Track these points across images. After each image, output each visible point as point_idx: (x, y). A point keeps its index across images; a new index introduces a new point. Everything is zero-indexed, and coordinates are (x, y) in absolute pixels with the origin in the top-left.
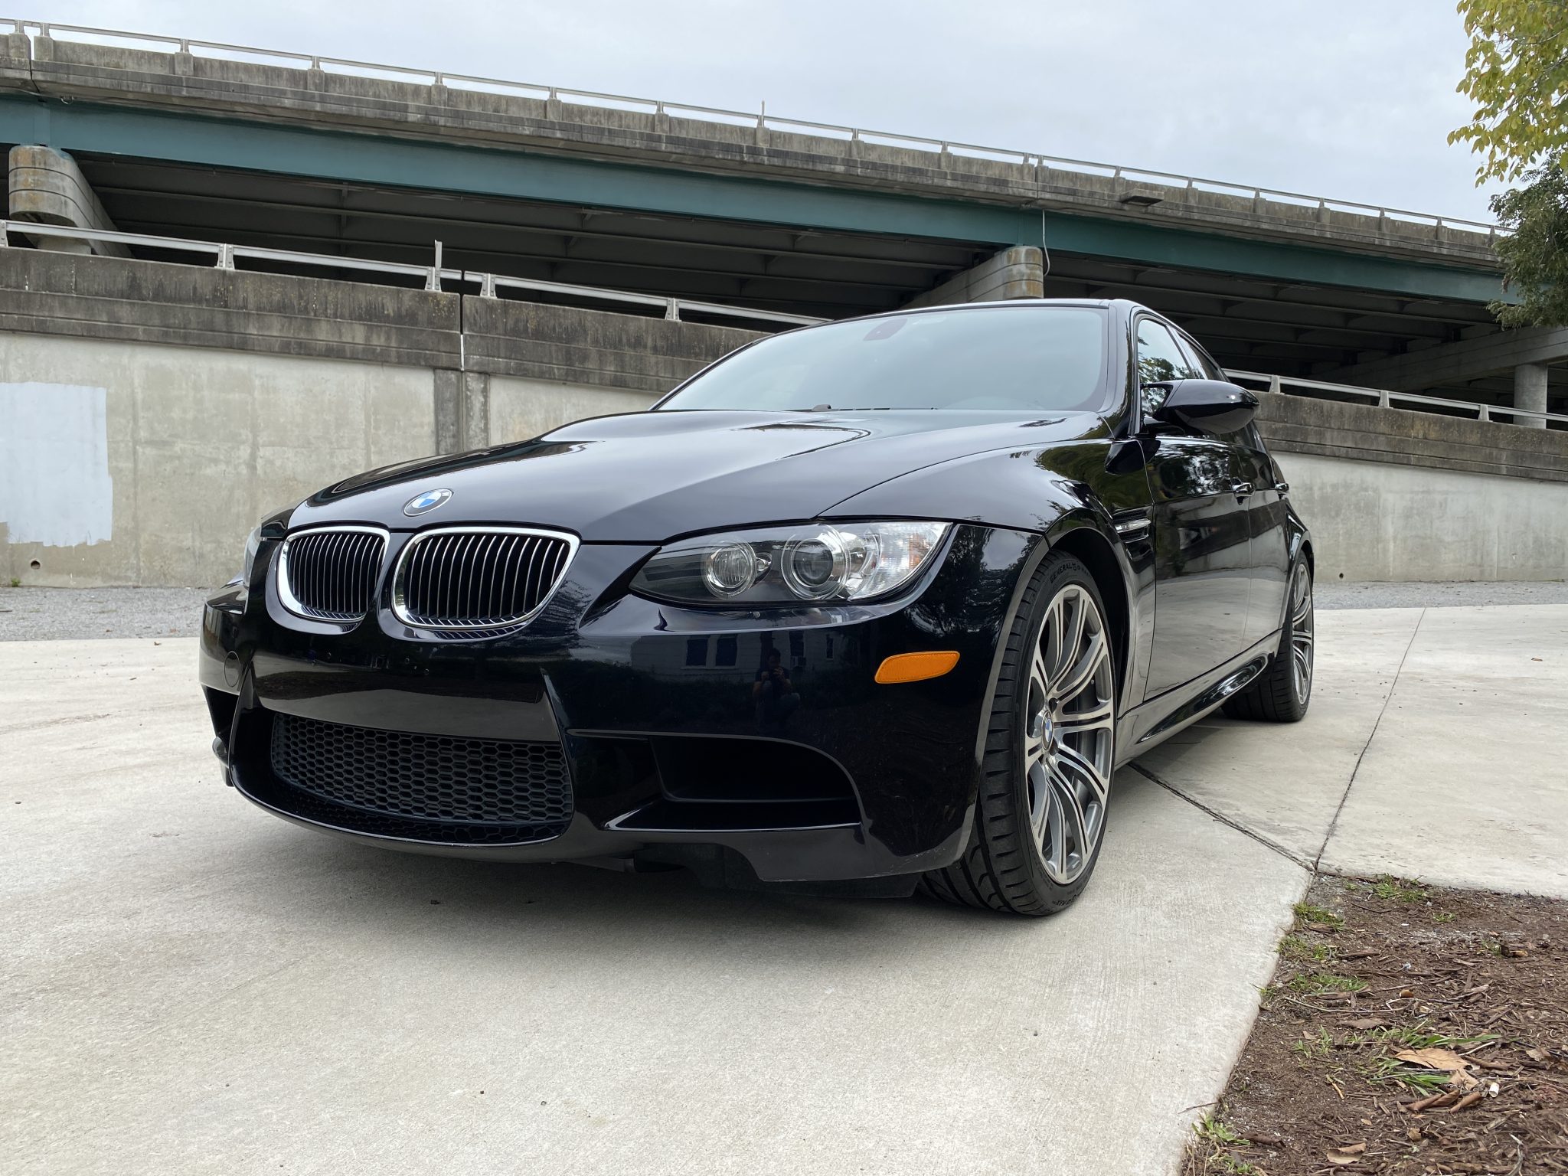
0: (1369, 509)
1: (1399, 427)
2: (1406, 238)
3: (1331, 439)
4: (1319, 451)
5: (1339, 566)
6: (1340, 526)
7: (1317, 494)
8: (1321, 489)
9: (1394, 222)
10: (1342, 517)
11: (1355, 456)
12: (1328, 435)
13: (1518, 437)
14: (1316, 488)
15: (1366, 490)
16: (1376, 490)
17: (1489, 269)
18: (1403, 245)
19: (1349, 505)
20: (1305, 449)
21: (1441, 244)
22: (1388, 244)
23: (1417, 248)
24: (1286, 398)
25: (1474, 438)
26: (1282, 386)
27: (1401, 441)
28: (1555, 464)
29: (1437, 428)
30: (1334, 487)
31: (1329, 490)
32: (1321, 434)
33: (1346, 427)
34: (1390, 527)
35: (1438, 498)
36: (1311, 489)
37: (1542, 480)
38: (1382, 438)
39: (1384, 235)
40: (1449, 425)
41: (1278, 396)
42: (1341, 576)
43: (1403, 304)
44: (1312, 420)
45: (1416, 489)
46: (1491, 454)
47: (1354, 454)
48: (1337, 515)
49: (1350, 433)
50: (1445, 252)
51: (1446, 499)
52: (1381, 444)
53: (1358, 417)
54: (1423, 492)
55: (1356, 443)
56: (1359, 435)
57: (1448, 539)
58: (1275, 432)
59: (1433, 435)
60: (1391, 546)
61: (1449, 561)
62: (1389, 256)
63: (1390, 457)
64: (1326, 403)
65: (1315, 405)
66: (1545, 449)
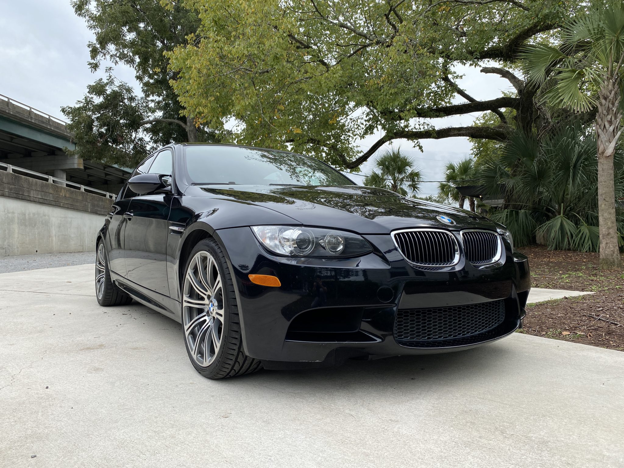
0: (46, 224)
1: (57, 191)
2: (19, 112)
3: (33, 194)
4: (29, 199)
5: (36, 248)
6: (36, 230)
7: (27, 217)
8: (29, 215)
9: (13, 104)
10: (36, 227)
11: (42, 202)
12: (32, 192)
13: (93, 198)
14: (27, 214)
15: (45, 216)
16: (49, 216)
17: (48, 131)
18: (17, 115)
19: (39, 222)
20: (23, 198)
21: (32, 118)
22: (12, 113)
23: (23, 117)
24: (15, 175)
25: (80, 198)
26: (13, 169)
27: (57, 197)
28: (103, 209)
29: (69, 193)
30: (34, 214)
31: (32, 215)
32: (29, 192)
33: (38, 190)
34: (54, 231)
35: (69, 220)
36: (25, 215)
37: (99, 215)
38: (51, 195)
39: (10, 109)
40: (72, 192)
41: (11, 173)
42: (37, 251)
43: (12, 138)
44: (25, 186)
45: (62, 216)
46: (85, 204)
47: (41, 201)
48: (35, 226)
49: (40, 192)
50: (33, 121)
51: (72, 221)
52: (51, 198)
53: (42, 186)
54: (64, 217)
55: (42, 196)
56: (43, 193)
57: (72, 236)
58: (11, 189)
59: (67, 195)
60: (54, 238)
61: (73, 244)
62: (11, 118)
63: (54, 203)
64: (31, 179)
65: (26, 179)
66: (101, 203)
